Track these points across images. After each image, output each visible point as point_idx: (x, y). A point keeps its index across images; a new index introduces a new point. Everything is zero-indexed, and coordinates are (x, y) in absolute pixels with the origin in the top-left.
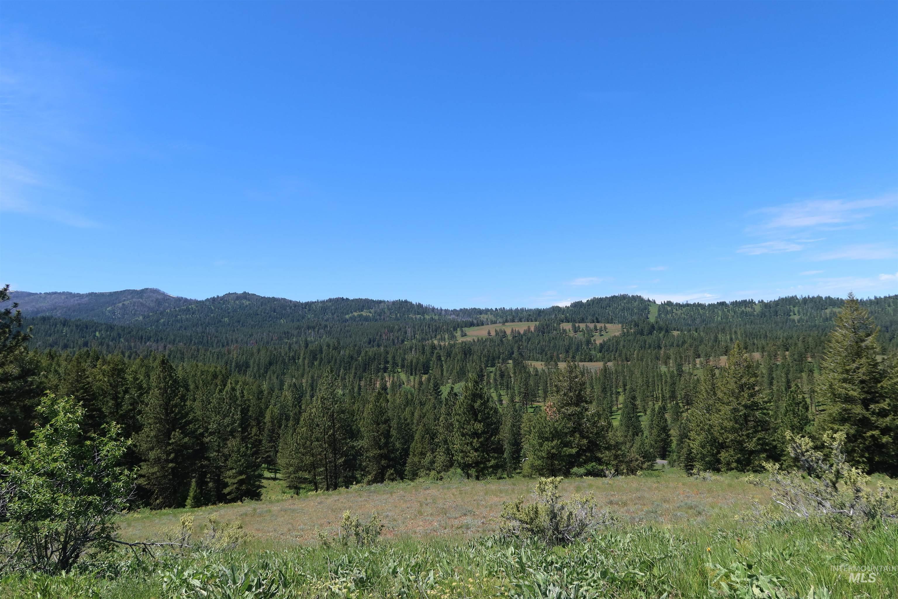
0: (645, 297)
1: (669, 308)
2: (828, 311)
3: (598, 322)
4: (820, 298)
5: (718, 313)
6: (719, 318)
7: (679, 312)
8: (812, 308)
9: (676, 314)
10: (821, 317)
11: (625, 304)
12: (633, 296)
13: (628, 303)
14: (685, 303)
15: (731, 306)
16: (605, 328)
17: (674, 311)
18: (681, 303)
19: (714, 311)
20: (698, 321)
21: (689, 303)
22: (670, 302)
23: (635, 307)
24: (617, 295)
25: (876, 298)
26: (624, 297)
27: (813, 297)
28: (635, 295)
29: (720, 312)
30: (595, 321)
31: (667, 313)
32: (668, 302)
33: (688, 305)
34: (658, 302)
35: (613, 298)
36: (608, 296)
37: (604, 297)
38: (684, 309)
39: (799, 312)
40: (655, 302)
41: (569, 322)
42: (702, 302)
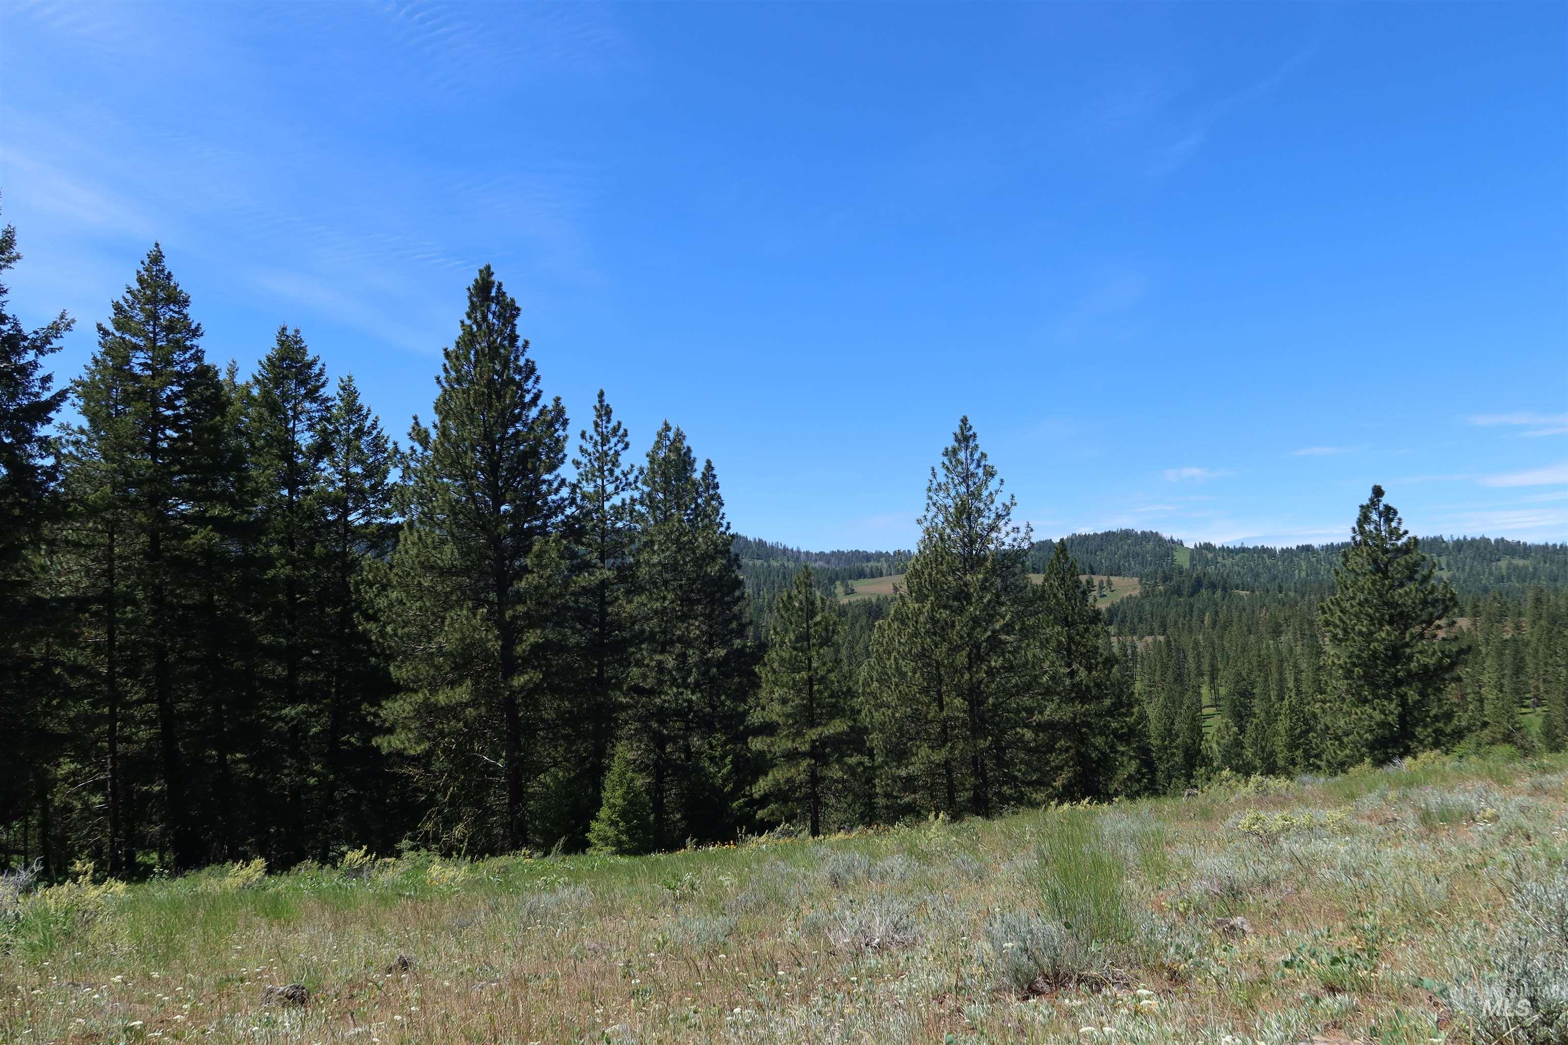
0: (1166, 535)
1: (1210, 556)
2: (1503, 564)
3: (1093, 573)
4: (1485, 541)
5: (1299, 564)
6: (1303, 574)
7: (1228, 562)
8: (1474, 558)
9: (1224, 565)
10: (1491, 574)
11: (1129, 545)
12: (1143, 533)
13: (1135, 544)
14: (1238, 546)
15: (1323, 554)
16: (1110, 584)
17: (1220, 559)
18: (1231, 547)
19: (1292, 561)
20: (1264, 578)
21: (1246, 546)
22: (1210, 544)
23: (1148, 552)
24: (1115, 530)
26: (1127, 534)
27: (1473, 540)
28: (1147, 530)
29: (1303, 564)
30: (1087, 570)
31: (1207, 563)
32: (1205, 544)
33: (1243, 550)
34: (1190, 545)
35: (1108, 535)
36: (1099, 533)
37: (1092, 533)
38: (1237, 558)
39: (1448, 565)
40: (1182, 544)
41: (1038, 573)
42: (1269, 545)
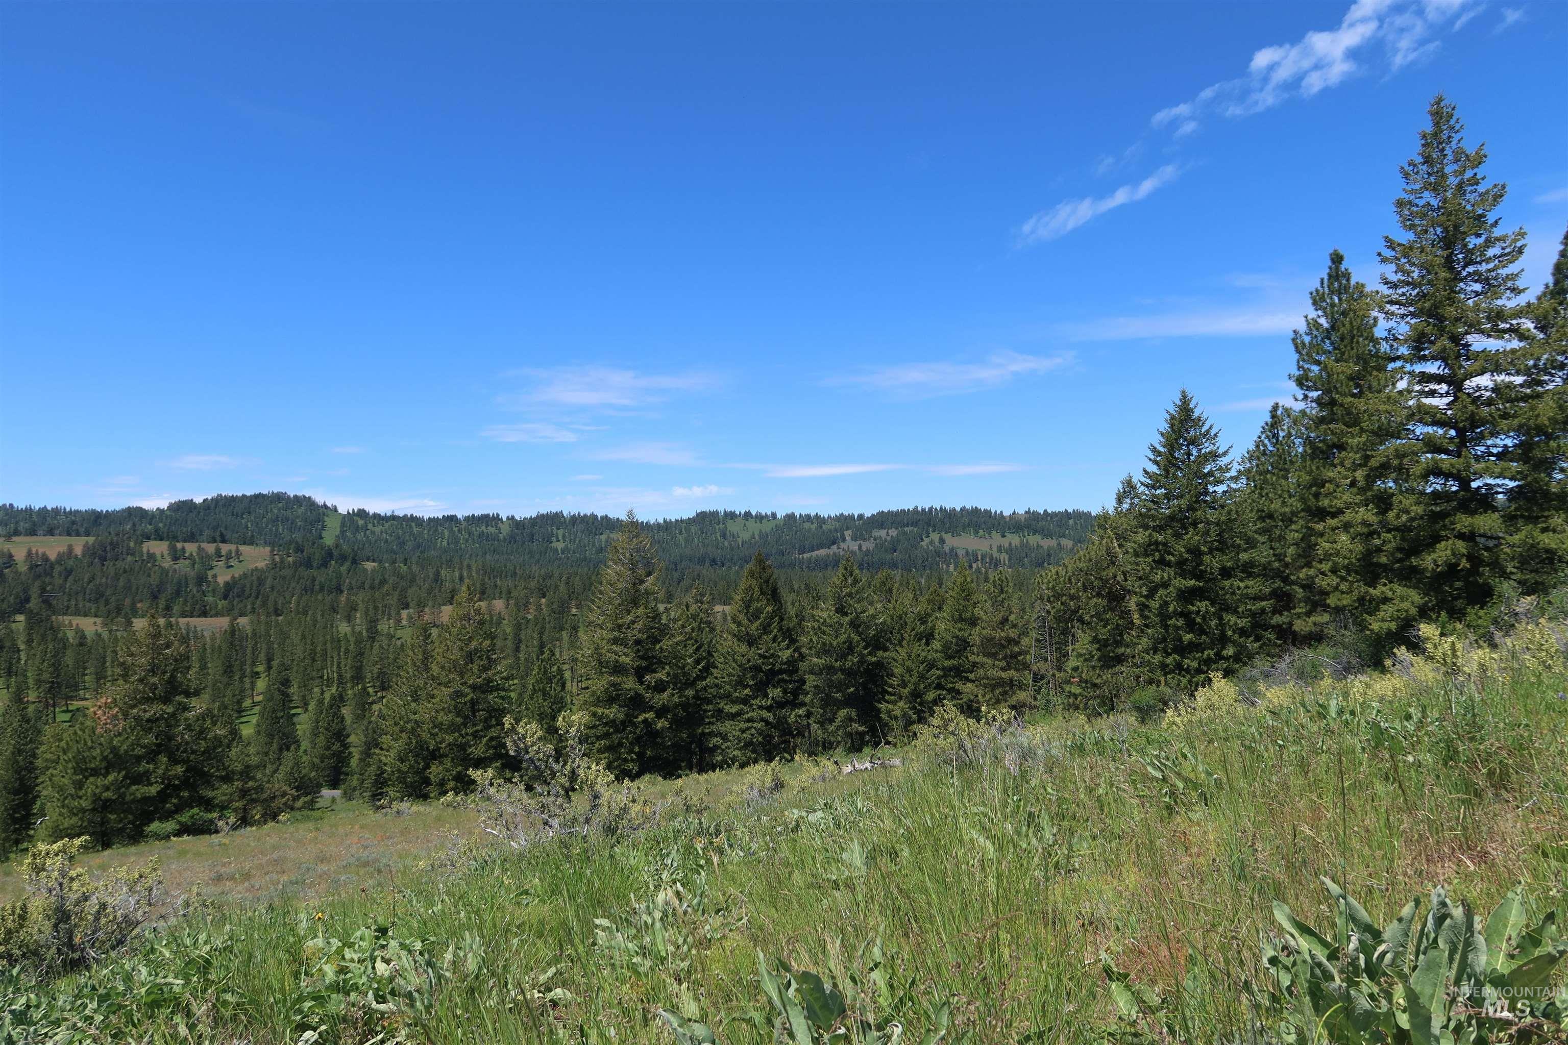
0: (319, 499)
1: (361, 522)
2: (603, 537)
3: (224, 541)
4: (594, 517)
5: (443, 533)
6: (445, 543)
7: (378, 529)
8: (583, 532)
9: (373, 533)
10: (594, 545)
11: (279, 509)
12: (296, 497)
13: (286, 508)
14: (389, 514)
15: (464, 524)
16: (238, 553)
17: (370, 526)
18: (383, 514)
19: (436, 530)
20: (409, 546)
21: (396, 513)
22: (364, 511)
23: (298, 517)
24: (265, 492)
25: (665, 521)
26: (278, 498)
27: (585, 515)
28: (300, 494)
29: (446, 533)
30: (218, 539)
31: (357, 529)
32: (359, 510)
33: (394, 518)
34: (342, 510)
35: (258, 498)
36: (248, 494)
37: (240, 494)
38: (387, 525)
39: (564, 536)
40: (335, 509)
41: (161, 540)
42: (418, 514)
